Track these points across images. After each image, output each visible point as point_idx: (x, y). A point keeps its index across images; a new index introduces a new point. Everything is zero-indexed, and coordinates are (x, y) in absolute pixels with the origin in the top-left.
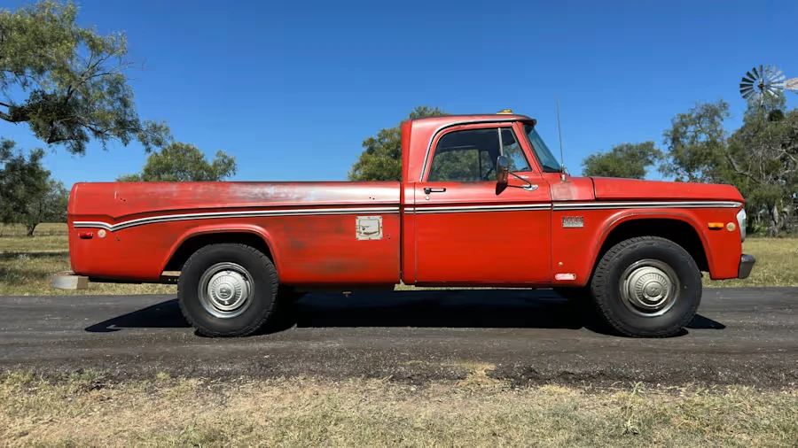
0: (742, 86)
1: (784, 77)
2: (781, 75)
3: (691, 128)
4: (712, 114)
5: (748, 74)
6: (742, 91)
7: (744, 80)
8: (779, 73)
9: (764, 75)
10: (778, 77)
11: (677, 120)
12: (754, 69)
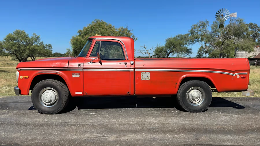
0: (216, 15)
1: (229, 13)
2: (228, 12)
3: (196, 30)
4: (204, 25)
5: (218, 11)
6: (216, 17)
7: (217, 13)
8: (228, 11)
9: (223, 12)
10: (227, 13)
11: (193, 27)
12: (220, 10)
